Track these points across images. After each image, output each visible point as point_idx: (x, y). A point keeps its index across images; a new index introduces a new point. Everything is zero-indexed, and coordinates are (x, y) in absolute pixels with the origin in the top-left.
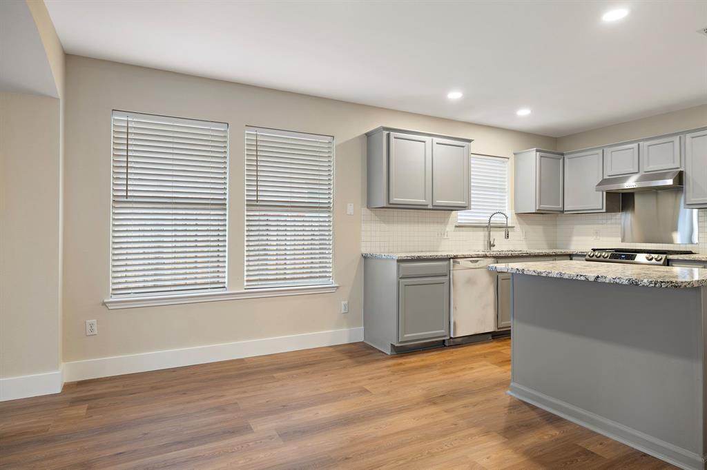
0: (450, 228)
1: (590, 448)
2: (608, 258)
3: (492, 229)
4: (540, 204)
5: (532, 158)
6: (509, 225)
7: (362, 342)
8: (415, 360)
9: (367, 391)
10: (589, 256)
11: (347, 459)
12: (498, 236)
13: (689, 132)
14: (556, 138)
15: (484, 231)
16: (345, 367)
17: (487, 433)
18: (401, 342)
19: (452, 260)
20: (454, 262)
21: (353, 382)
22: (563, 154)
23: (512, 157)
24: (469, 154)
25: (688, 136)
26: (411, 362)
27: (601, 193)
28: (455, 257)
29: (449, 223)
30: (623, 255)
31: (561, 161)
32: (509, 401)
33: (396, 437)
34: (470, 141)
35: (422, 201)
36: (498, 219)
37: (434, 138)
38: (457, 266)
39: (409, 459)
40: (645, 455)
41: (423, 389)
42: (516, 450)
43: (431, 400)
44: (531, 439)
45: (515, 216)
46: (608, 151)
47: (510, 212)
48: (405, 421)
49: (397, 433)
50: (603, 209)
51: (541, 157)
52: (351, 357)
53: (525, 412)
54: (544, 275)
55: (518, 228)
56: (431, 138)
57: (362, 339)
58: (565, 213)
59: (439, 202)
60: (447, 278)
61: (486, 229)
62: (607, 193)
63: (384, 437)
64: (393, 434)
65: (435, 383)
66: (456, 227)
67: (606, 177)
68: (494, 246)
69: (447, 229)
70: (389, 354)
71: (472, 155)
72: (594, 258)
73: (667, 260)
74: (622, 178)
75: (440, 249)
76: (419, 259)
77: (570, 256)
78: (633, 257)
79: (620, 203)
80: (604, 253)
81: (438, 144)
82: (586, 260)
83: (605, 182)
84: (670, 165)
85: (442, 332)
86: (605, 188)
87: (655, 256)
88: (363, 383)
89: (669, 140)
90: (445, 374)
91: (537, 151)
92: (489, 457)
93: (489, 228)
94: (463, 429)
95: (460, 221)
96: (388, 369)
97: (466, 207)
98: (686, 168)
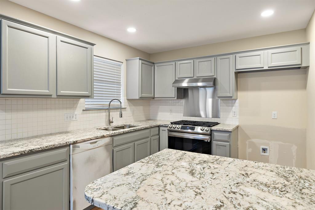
0: (78, 111)
2: (180, 129)
3: (111, 110)
4: (142, 93)
5: (137, 63)
6: (123, 107)
10: (169, 127)
12: (115, 115)
14: (150, 54)
15: (105, 112)
19: (71, 146)
20: (73, 147)
22: (154, 63)
23: (125, 62)
24: (92, 55)
25: (219, 58)
27: (174, 88)
28: (75, 143)
29: (77, 108)
30: (188, 127)
31: (153, 67)
34: (93, 45)
35: (45, 91)
36: (115, 103)
37: (58, 36)
38: (77, 150)
45: (126, 101)
46: (178, 63)
47: (123, 99)
50: (175, 97)
51: (142, 63)
55: (128, 108)
56: (55, 35)
58: (155, 99)
59: (63, 92)
60: (67, 163)
61: (107, 110)
62: (177, 88)
66: (83, 110)
67: (177, 79)
68: (112, 122)
69: (76, 113)
71: (94, 57)
72: (172, 129)
73: (211, 130)
74: (185, 79)
75: (69, 130)
76: (32, 152)
77: (159, 126)
78: (193, 129)
79: (183, 93)
80: (178, 126)
81: (61, 41)
82: (168, 130)
83: (176, 82)
84: (209, 74)
86: (176, 86)
87: (205, 128)
89: (210, 59)
91: (140, 59)
93: (109, 110)
95: (86, 106)
97: (90, 96)
98: (217, 76)
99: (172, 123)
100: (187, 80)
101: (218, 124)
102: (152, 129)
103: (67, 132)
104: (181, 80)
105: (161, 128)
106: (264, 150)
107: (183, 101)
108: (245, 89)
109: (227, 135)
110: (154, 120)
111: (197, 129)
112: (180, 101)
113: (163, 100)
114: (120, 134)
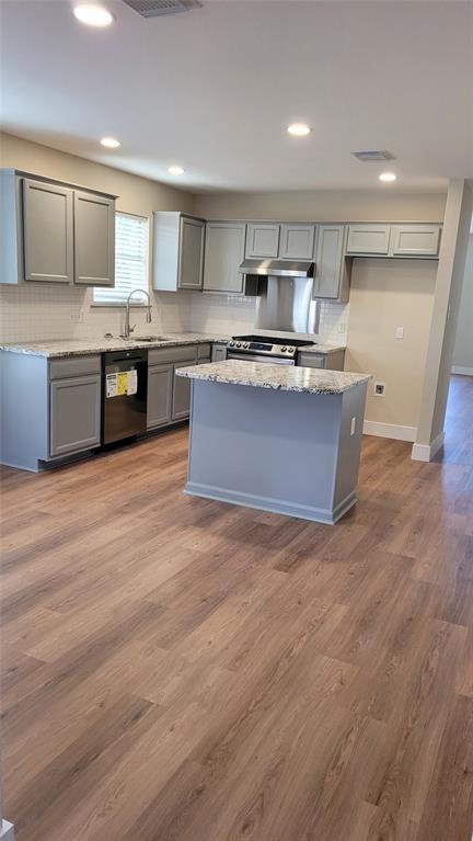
0: (85, 308)
1: (262, 522)
2: (247, 349)
3: (130, 310)
4: (182, 281)
8: (72, 476)
9: (46, 514)
10: (230, 345)
11: (80, 572)
13: (323, 224)
15: (122, 313)
17: (185, 527)
18: (54, 456)
21: (22, 508)
22: (204, 221)
23: (150, 216)
25: (322, 228)
27: (242, 274)
29: (84, 303)
30: (261, 345)
31: (203, 229)
32: (187, 500)
34: (114, 198)
35: (63, 278)
36: (138, 298)
37: (77, 192)
39: (137, 559)
41: (104, 502)
42: (214, 534)
43: (120, 512)
44: (220, 524)
45: (152, 293)
46: (251, 227)
47: (147, 288)
49: (110, 543)
50: (242, 292)
51: (185, 223)
56: (72, 190)
58: (204, 292)
59: (81, 278)
61: (125, 310)
62: (248, 276)
65: (111, 495)
66: (92, 307)
67: (248, 257)
68: (134, 331)
69: (82, 310)
70: (37, 471)
71: (117, 213)
72: (235, 347)
73: (297, 352)
74: (262, 261)
75: (75, 336)
76: (72, 356)
77: (211, 343)
78: (270, 348)
79: (256, 285)
80: (244, 343)
81: (80, 199)
82: (228, 350)
83: (246, 263)
84: (305, 255)
85: (94, 440)
86: (246, 270)
87: (288, 347)
88: (34, 508)
89: (307, 228)
90: (116, 484)
91: (181, 215)
92: (197, 544)
93: (127, 308)
94: (164, 528)
95: (96, 299)
96: (48, 489)
97: (110, 285)
98: (317, 261)
99: (234, 338)
100: (266, 264)
101: (312, 343)
102: (200, 347)
103: (72, 340)
104: (257, 263)
105: (215, 347)
106: (380, 389)
107: (258, 299)
108: (362, 287)
109: (321, 358)
110: (200, 333)
111: (276, 349)
112: (250, 299)
113: (219, 295)
114: (156, 348)
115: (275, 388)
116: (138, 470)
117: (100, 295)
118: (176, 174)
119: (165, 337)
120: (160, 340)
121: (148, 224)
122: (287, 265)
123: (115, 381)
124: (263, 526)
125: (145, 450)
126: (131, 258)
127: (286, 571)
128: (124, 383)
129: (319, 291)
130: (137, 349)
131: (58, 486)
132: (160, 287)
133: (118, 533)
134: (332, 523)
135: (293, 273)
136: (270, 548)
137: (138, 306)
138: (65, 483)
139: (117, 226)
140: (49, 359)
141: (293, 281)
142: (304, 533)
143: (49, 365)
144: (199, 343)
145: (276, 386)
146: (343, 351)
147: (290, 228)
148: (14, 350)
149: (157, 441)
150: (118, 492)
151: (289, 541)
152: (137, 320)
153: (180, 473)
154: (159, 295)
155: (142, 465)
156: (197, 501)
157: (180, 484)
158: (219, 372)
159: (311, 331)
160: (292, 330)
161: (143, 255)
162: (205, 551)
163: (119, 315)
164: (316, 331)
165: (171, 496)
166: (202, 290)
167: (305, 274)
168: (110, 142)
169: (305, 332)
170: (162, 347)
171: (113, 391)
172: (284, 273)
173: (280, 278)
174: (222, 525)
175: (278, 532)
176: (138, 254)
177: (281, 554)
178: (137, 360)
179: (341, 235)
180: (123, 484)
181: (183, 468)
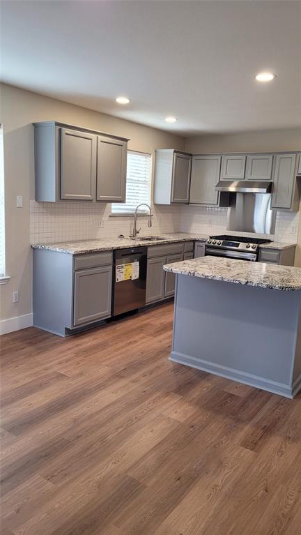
0: (105, 218)
1: (231, 392)
2: (220, 245)
3: (137, 218)
4: (174, 198)
7: (32, 327)
8: (88, 341)
9: (63, 375)
10: (208, 242)
11: (78, 437)
13: (280, 153)
14: (185, 138)
15: (131, 219)
16: (30, 355)
17: (168, 394)
18: (77, 325)
21: (46, 369)
22: (191, 155)
23: (153, 154)
26: (86, 343)
27: (218, 192)
29: (105, 213)
30: (232, 243)
31: (190, 160)
32: (172, 366)
33: (107, 411)
34: (126, 140)
35: (88, 196)
37: (99, 136)
39: (125, 427)
40: (260, 390)
41: (107, 365)
43: (118, 376)
44: (196, 393)
45: (153, 206)
46: (225, 158)
48: (107, 396)
50: (217, 204)
51: (177, 157)
52: (31, 344)
53: (185, 373)
54: (210, 278)
55: (156, 216)
56: (97, 136)
57: (32, 325)
58: (190, 205)
59: (101, 197)
60: (111, 267)
62: (221, 192)
63: (97, 413)
64: (103, 409)
65: (114, 359)
66: (110, 216)
67: (222, 179)
68: (139, 233)
69: (103, 219)
70: (64, 336)
71: (128, 151)
72: (211, 244)
73: (259, 249)
74: (232, 182)
77: (194, 241)
78: (237, 245)
79: (228, 199)
80: (218, 241)
81: (102, 142)
82: (206, 246)
83: (221, 183)
84: (264, 176)
85: (106, 312)
86: (220, 189)
87: (252, 245)
88: (56, 369)
89: (266, 157)
90: (118, 349)
91: (175, 152)
92: (176, 411)
93: (135, 216)
94: (151, 394)
95: (113, 211)
96: (70, 352)
97: (122, 201)
98: (275, 181)
99: (211, 238)
100: (235, 183)
101: (269, 241)
102: (186, 244)
104: (229, 183)
105: (197, 243)
107: (229, 209)
109: (277, 254)
110: (186, 233)
111: (242, 246)
112: (223, 209)
113: (201, 207)
114: (154, 245)
115: (243, 283)
116: (136, 338)
117: (116, 208)
118: (171, 122)
119: (161, 237)
120: (158, 239)
121: (151, 158)
122: (250, 185)
123: (123, 270)
124: (231, 396)
125: (144, 320)
126: (138, 182)
127: (252, 450)
128: (130, 271)
129: (276, 203)
130: (139, 247)
131: (76, 349)
132: (159, 201)
133: (113, 398)
134: (291, 397)
135: (255, 190)
136: (238, 420)
137: (143, 215)
138: (81, 347)
139: (128, 160)
140: (74, 255)
141: (255, 196)
142: (268, 406)
143: (74, 260)
144: (185, 241)
145: (243, 281)
146: (294, 247)
147: (253, 157)
148: (51, 248)
149: (153, 313)
150: (119, 357)
151: (255, 414)
152: (142, 224)
153: (168, 341)
154: (158, 207)
155: (139, 333)
156: (179, 368)
157: (166, 351)
158: (197, 268)
159: (268, 232)
160: (253, 231)
161: (148, 180)
162: (182, 420)
163: (129, 221)
164: (272, 231)
165: (159, 363)
166: (188, 203)
167: (265, 190)
168: (122, 100)
169: (263, 232)
170: (158, 245)
171: (121, 277)
172: (248, 190)
173: (245, 194)
174: (198, 393)
175: (244, 404)
176: (143, 179)
177: (247, 429)
178: (140, 254)
179: (294, 161)
180: (124, 350)
181: (170, 337)
